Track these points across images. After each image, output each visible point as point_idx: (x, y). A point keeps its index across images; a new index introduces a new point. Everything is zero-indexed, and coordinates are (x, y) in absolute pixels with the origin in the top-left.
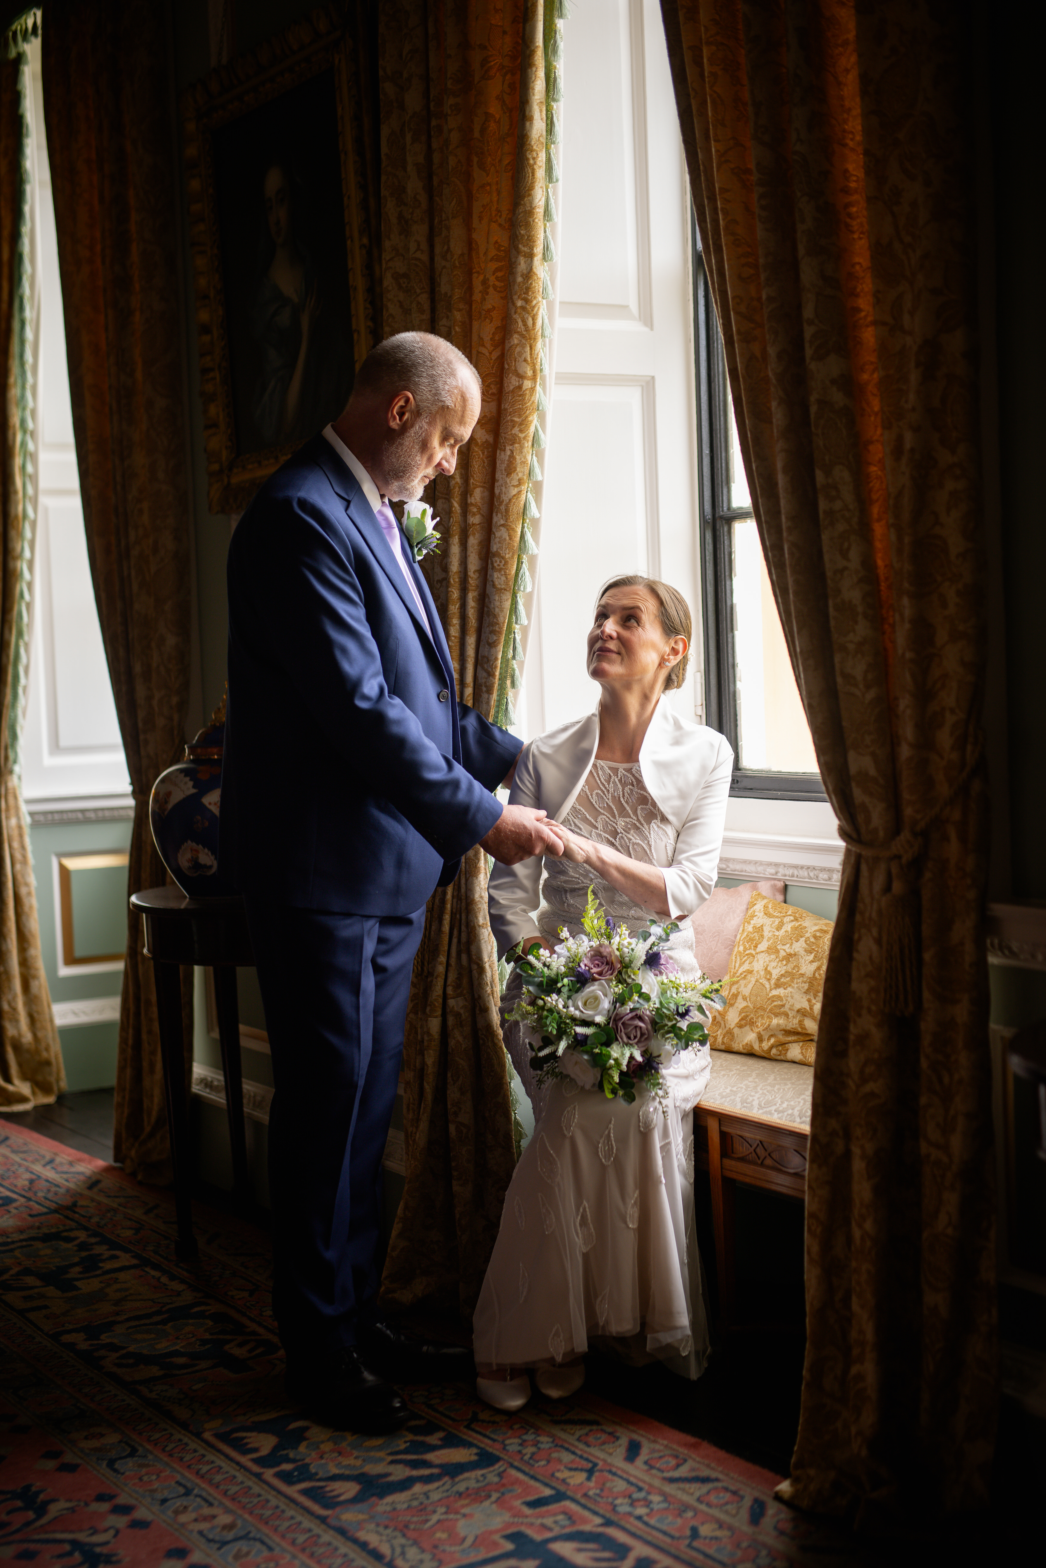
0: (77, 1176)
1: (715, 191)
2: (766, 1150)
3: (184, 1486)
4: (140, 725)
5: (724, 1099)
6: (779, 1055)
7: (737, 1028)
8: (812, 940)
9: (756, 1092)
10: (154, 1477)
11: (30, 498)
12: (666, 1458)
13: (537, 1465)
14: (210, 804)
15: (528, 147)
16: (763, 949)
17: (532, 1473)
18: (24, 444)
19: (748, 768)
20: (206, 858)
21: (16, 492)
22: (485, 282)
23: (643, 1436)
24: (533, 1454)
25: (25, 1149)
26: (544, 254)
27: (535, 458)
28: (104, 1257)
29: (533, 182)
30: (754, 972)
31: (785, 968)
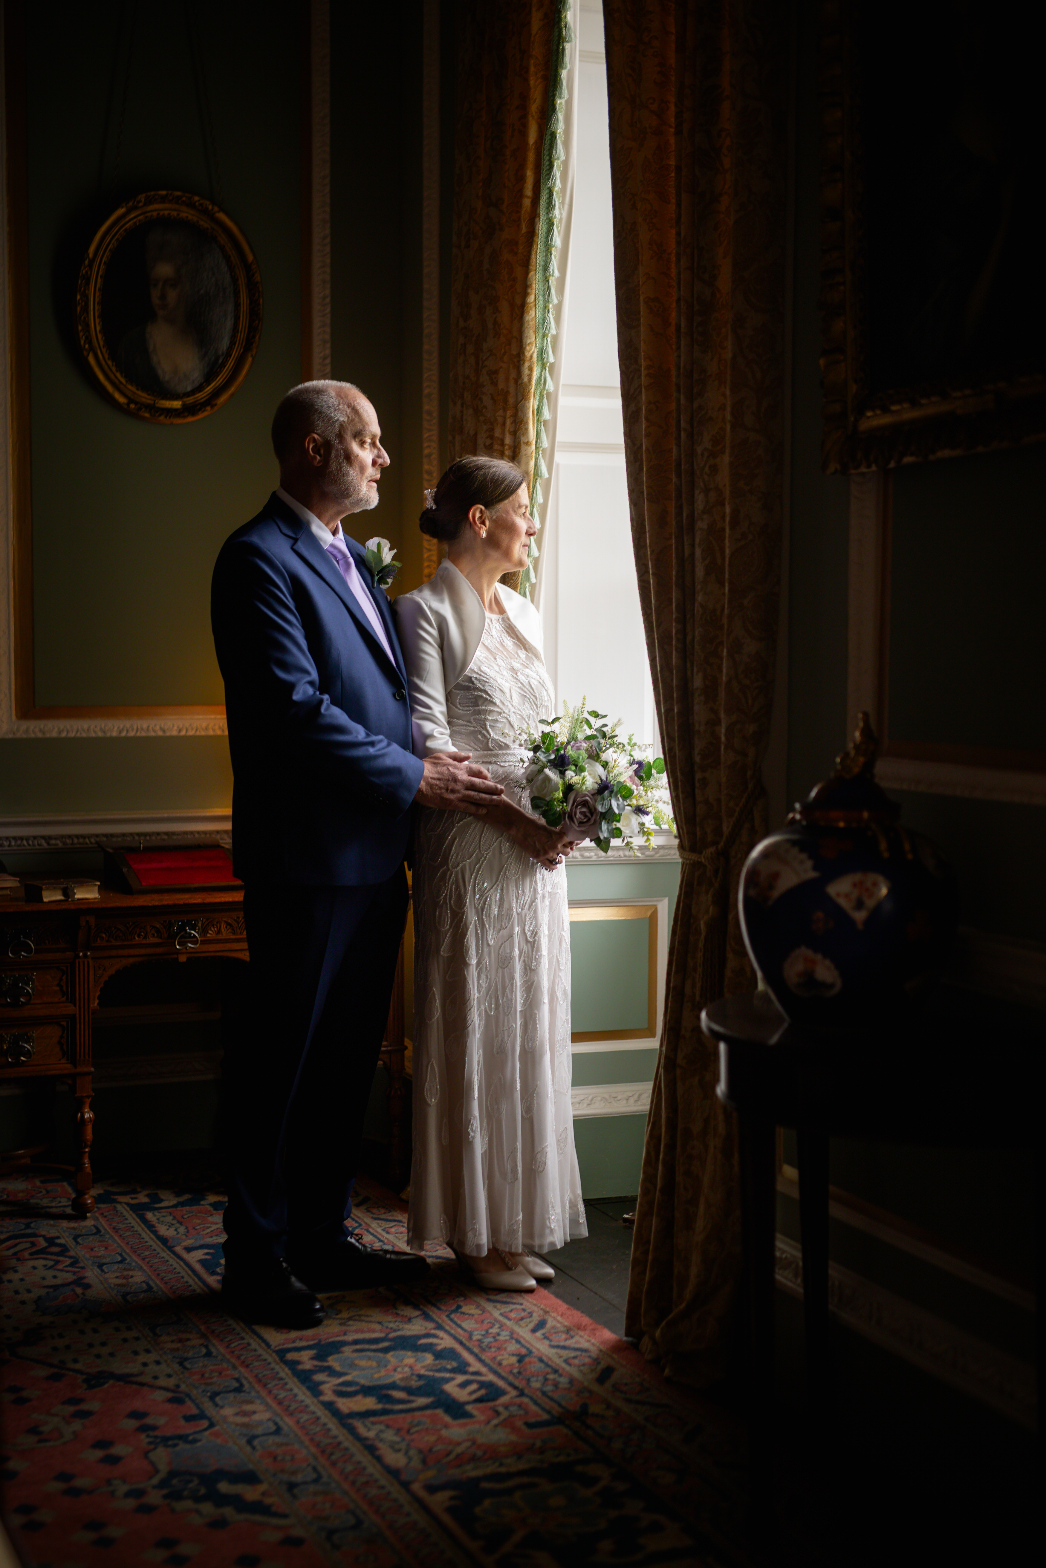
0: (579, 1354)
4: (697, 759)
11: (545, 453)
14: (839, 895)
18: (542, 381)
20: (826, 972)
21: (528, 443)
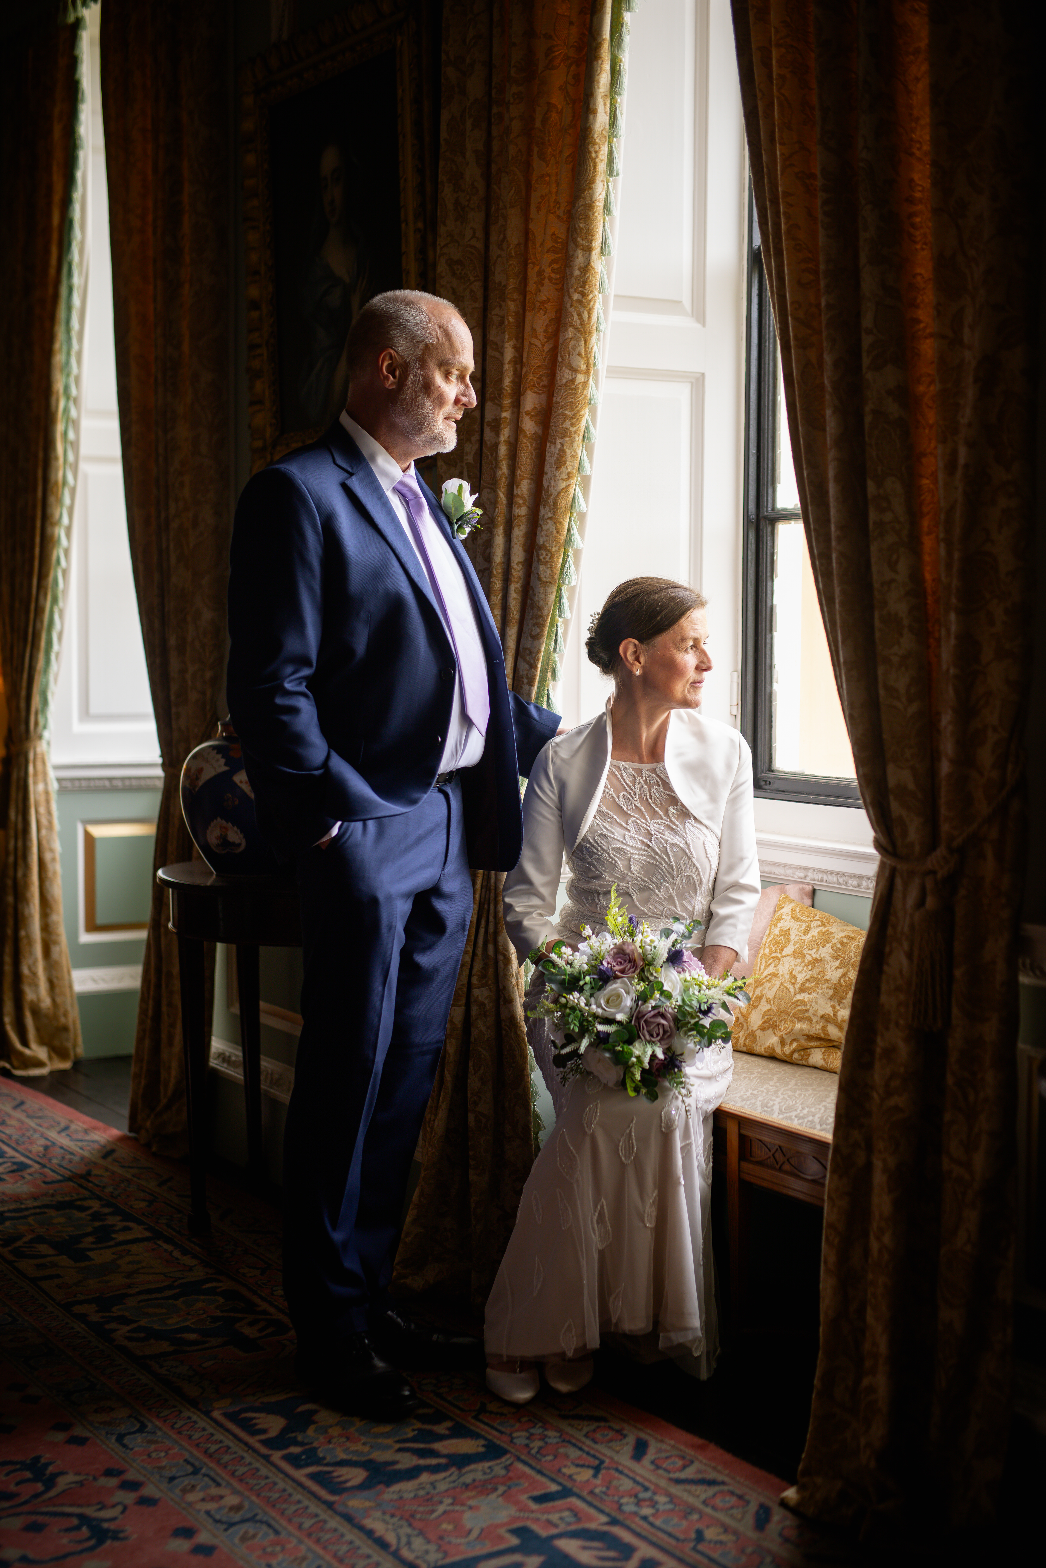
0: (91, 1144)
1: (778, 194)
2: (785, 1155)
3: (193, 1465)
4: (173, 698)
5: (744, 1102)
6: (801, 1060)
7: (759, 1031)
8: (839, 946)
9: (777, 1097)
10: (163, 1454)
11: (71, 465)
12: (673, 1459)
13: (544, 1460)
14: (241, 782)
15: (591, 140)
16: (789, 953)
17: (538, 1467)
18: (66, 410)
19: (780, 769)
20: (235, 836)
21: (57, 458)
22: (540, 273)
23: (649, 1435)
24: (540, 1448)
25: (40, 1114)
26: (602, 248)
27: (585, 452)
28: (117, 1228)
29: (594, 176)
30: (779, 975)
31: (810, 972)
